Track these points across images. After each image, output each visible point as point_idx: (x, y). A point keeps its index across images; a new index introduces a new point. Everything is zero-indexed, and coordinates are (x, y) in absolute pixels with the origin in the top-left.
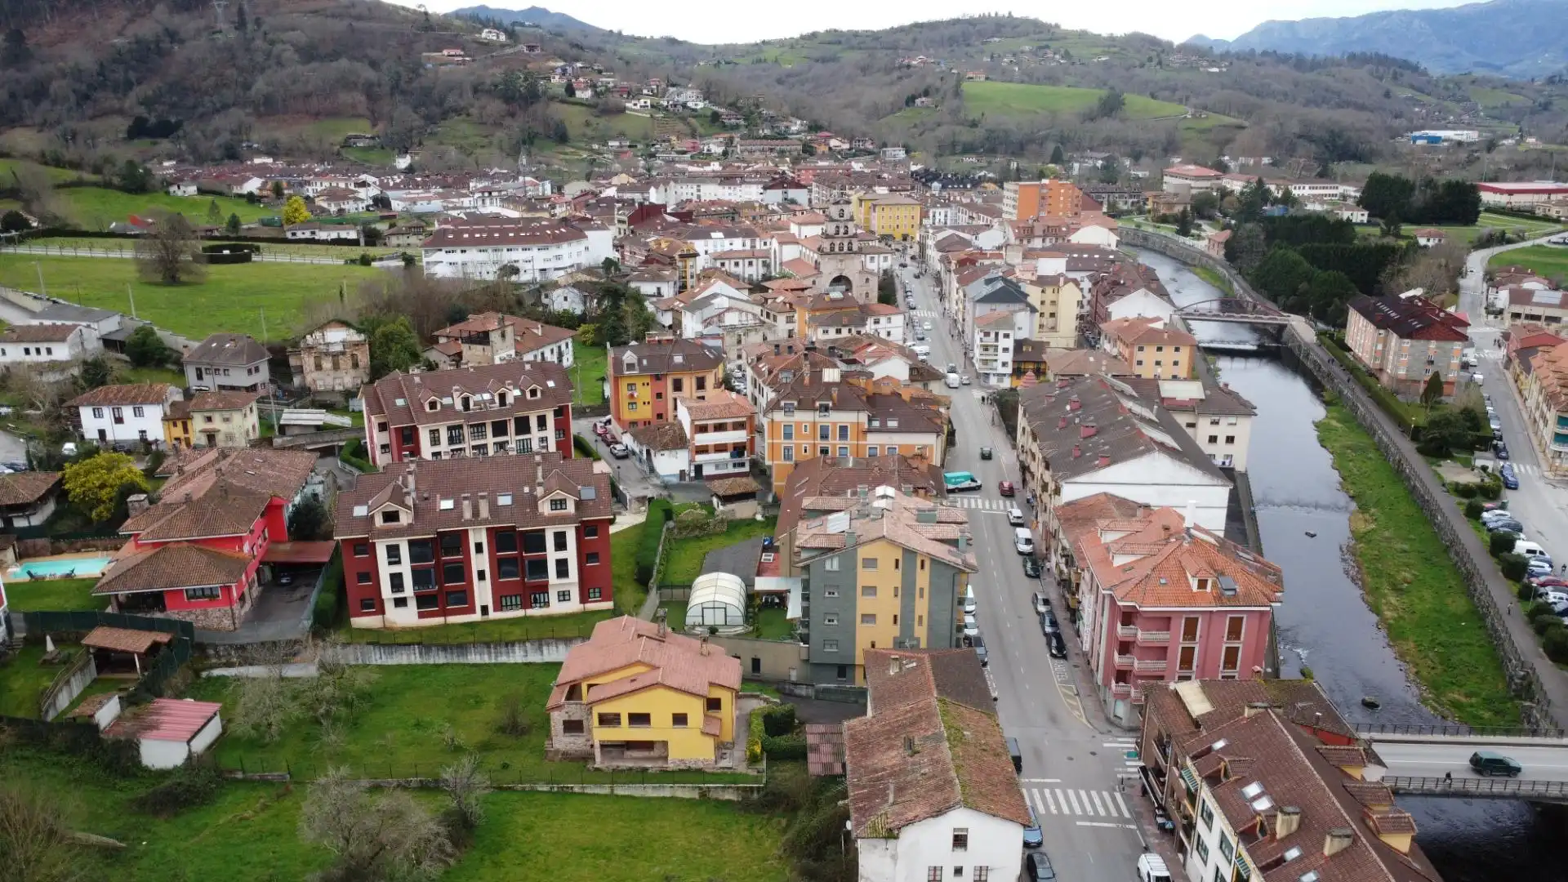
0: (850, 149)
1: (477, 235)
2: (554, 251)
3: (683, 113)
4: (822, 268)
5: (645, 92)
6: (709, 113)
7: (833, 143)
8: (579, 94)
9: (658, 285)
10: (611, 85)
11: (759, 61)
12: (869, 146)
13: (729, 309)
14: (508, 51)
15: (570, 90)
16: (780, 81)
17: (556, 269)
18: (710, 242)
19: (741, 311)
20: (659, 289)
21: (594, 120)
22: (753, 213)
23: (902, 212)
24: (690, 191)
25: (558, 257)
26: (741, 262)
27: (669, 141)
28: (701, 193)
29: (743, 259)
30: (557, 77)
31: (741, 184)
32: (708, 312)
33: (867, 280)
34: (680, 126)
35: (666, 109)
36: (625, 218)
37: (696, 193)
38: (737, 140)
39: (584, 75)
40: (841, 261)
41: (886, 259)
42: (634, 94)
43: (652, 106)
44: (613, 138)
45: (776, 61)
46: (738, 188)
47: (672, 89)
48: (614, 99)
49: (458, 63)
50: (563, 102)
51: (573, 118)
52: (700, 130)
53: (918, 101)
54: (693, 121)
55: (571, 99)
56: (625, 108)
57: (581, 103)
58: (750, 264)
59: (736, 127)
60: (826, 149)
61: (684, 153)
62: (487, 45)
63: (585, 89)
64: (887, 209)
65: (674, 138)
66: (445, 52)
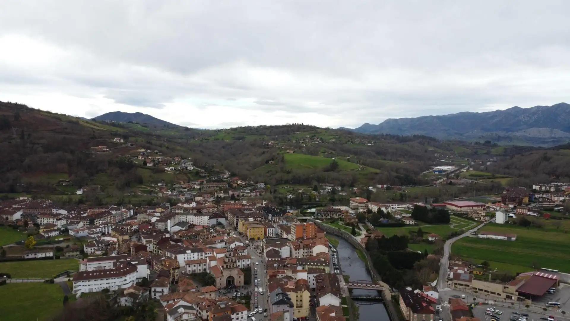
0: (245, 184)
1: (95, 274)
2: (124, 278)
3: (186, 172)
4: (223, 274)
5: (173, 163)
6: (195, 171)
7: (239, 182)
8: (148, 165)
9: (163, 288)
10: (160, 160)
11: (217, 139)
12: (252, 183)
13: (184, 313)
14: (124, 146)
15: (145, 163)
16: (223, 147)
17: (124, 284)
18: (186, 255)
19: (188, 313)
20: (163, 290)
21: (153, 175)
22: (204, 234)
23: (257, 230)
24: (183, 218)
25: (125, 280)
26: (196, 265)
27: (180, 183)
28: (188, 218)
29: (197, 264)
30: (141, 157)
31: (201, 215)
32: (177, 315)
33: (240, 277)
34: (185, 177)
35: (179, 170)
36: (156, 243)
37: (185, 219)
38: (205, 182)
39: (151, 156)
40: (230, 271)
41: (248, 261)
42: (168, 164)
43: (175, 169)
44: (159, 183)
45: (223, 139)
46: (201, 217)
47: (183, 161)
48: (161, 166)
49: (104, 151)
50: (142, 168)
51: (145, 174)
52: (192, 178)
53: (270, 162)
54: (189, 175)
55: (145, 167)
56: (165, 170)
57: (149, 168)
58: (200, 265)
59: (205, 177)
60: (236, 185)
61: (185, 188)
62: (116, 144)
63: (150, 163)
64: (252, 229)
65: (182, 183)
66: (100, 147)
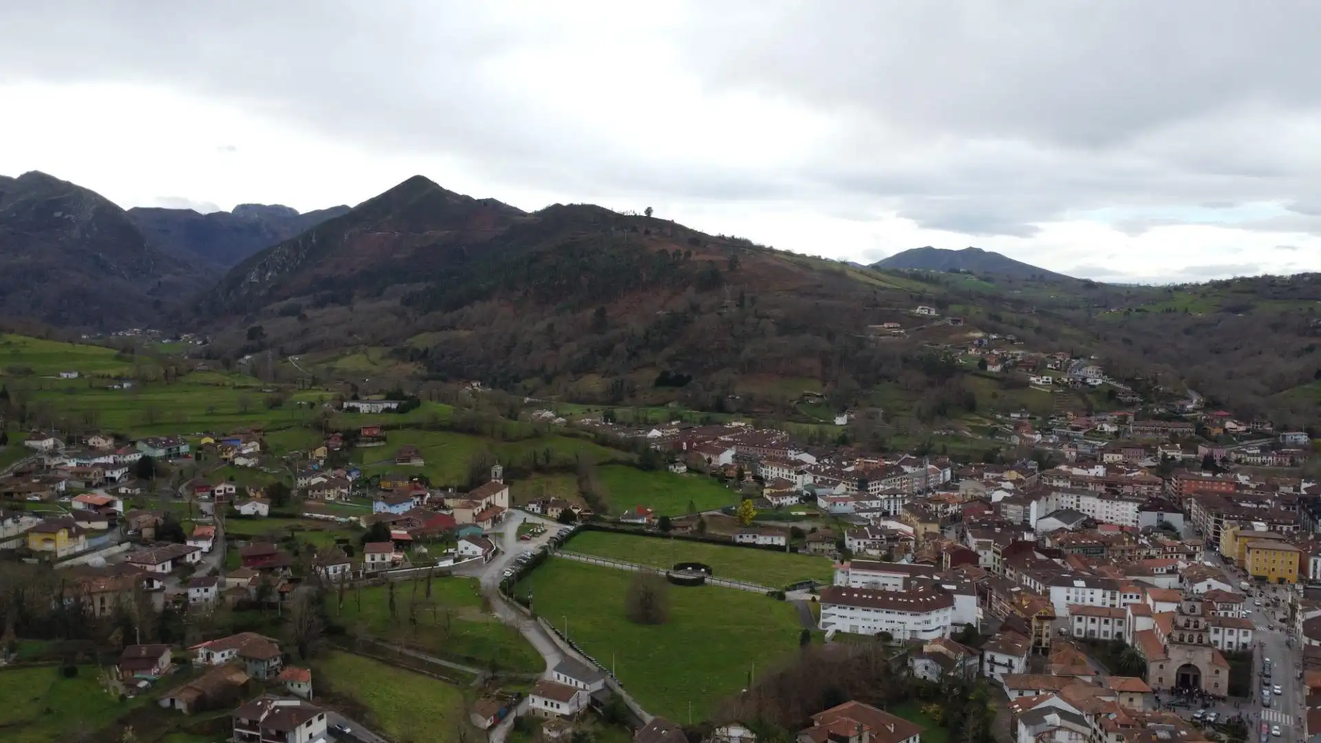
0: (1248, 431)
1: (865, 596)
2: (924, 617)
3: (1083, 389)
4: (1170, 656)
5: (1049, 366)
6: (1106, 390)
7: (1229, 425)
8: (990, 368)
9: (1011, 658)
10: (1019, 359)
11: (1169, 311)
12: (1268, 428)
13: (1060, 728)
14: (936, 324)
15: (983, 364)
16: (1187, 332)
17: (924, 631)
18: (1073, 590)
19: (1071, 731)
20: (1010, 661)
21: (1000, 393)
22: (1121, 547)
23: (1279, 557)
24: (1070, 500)
25: (927, 622)
26: (1097, 619)
27: (1066, 416)
28: (1081, 503)
29: (1100, 617)
30: (973, 350)
31: (1118, 500)
32: (1041, 728)
33: (1217, 672)
34: (1079, 402)
35: (1066, 385)
36: (1000, 551)
37: (1075, 503)
38: (1131, 418)
39: (997, 348)
40: (1190, 651)
41: (1245, 634)
42: (1039, 369)
43: (1053, 382)
44: (1015, 412)
45: (1186, 311)
46: (1116, 503)
47: (1075, 362)
48: (1020, 373)
49: (895, 335)
50: (976, 375)
51: (982, 389)
52: (1096, 406)
54: (1090, 397)
55: (983, 373)
56: (1029, 383)
57: (991, 377)
58: (1106, 622)
59: (1132, 404)
60: (1221, 431)
61: (1078, 429)
62: (922, 318)
63: (995, 365)
64: (1262, 553)
65: (1071, 415)
66: (886, 325)
